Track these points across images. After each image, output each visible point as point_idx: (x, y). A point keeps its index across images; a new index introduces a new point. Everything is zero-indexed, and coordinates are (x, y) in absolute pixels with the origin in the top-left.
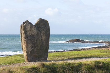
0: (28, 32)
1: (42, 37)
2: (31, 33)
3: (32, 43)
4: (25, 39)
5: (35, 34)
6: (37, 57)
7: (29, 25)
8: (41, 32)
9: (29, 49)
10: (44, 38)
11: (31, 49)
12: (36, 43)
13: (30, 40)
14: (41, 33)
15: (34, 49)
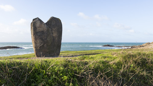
0: (38, 28)
1: (53, 34)
2: (41, 29)
3: (42, 39)
4: (34, 35)
5: (45, 31)
6: (47, 52)
7: (39, 21)
8: (51, 28)
9: (38, 45)
10: (55, 35)
11: (40, 45)
12: (46, 39)
13: (40, 36)
14: (52, 30)
15: (44, 45)
